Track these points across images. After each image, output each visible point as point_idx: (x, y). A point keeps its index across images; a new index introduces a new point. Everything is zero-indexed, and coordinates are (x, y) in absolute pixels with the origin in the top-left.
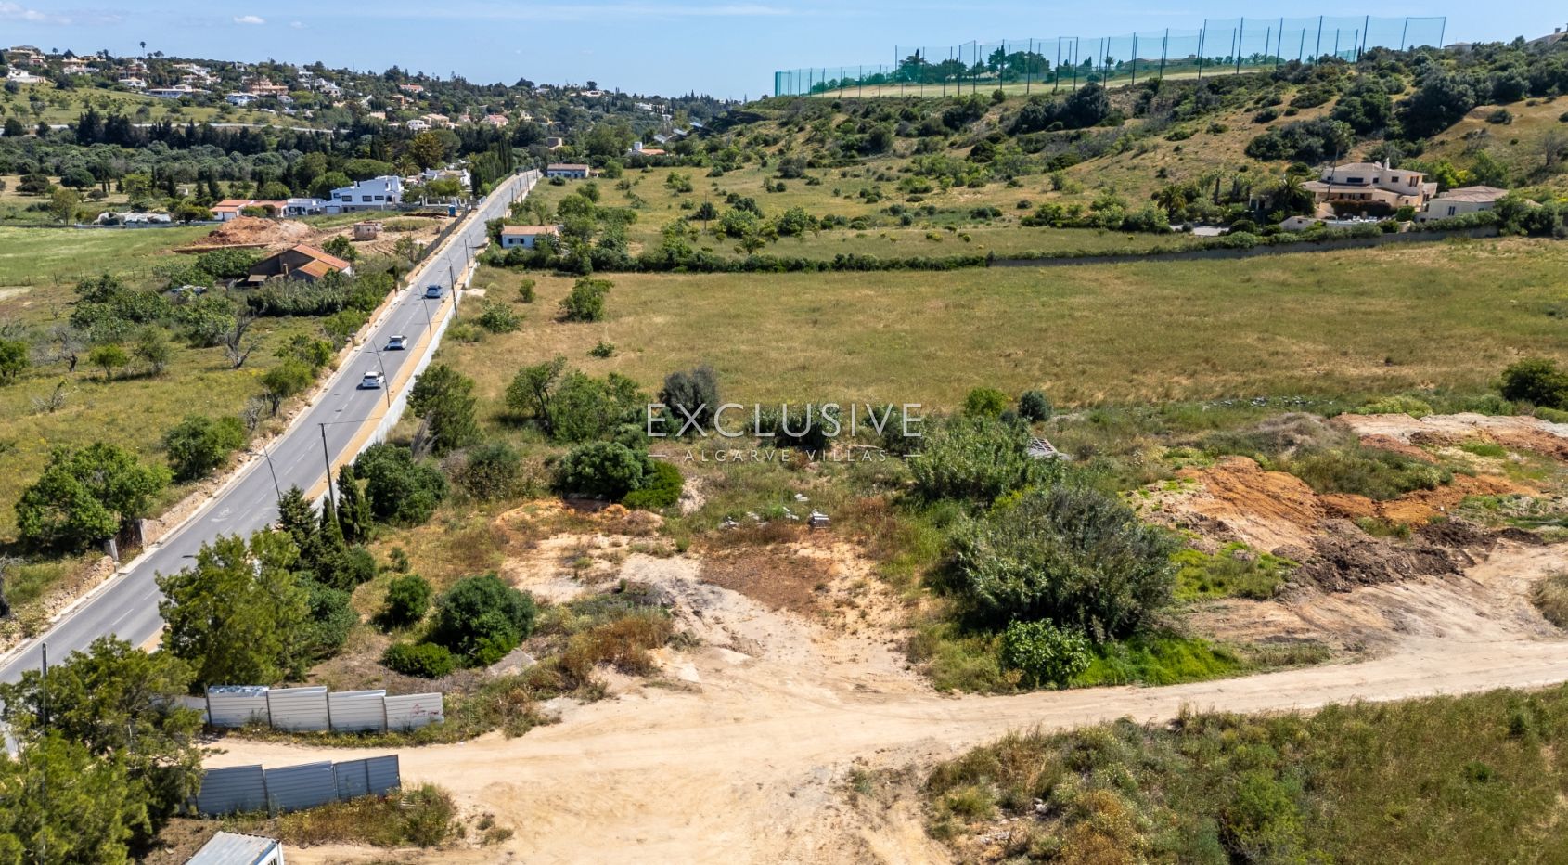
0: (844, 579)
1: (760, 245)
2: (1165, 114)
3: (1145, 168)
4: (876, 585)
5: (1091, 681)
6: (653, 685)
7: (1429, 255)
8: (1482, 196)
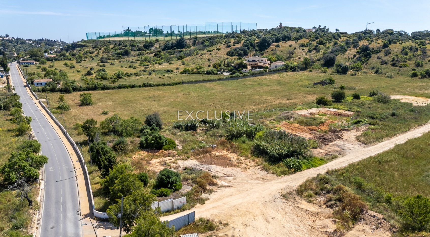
0: (233, 158)
1: (116, 82)
2: (202, 45)
3: (204, 59)
4: (242, 158)
6: (220, 187)
8: (281, 63)
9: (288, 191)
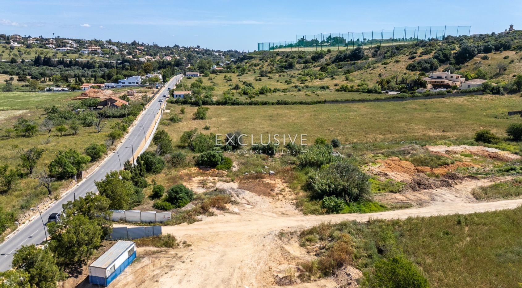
0: (279, 188)
1: (253, 97)
2: (382, 57)
3: (375, 73)
4: (288, 189)
5: (346, 212)
6: (227, 213)
7: (461, 100)
8: (479, 82)
9: (293, 231)
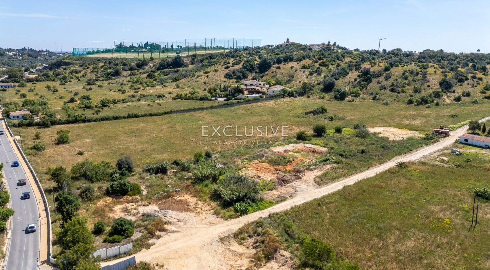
0: (192, 203)
1: (100, 111)
2: (200, 65)
3: (200, 82)
4: (200, 202)
5: (251, 212)
6: (169, 233)
7: (271, 103)
8: (278, 88)
9: (227, 235)
